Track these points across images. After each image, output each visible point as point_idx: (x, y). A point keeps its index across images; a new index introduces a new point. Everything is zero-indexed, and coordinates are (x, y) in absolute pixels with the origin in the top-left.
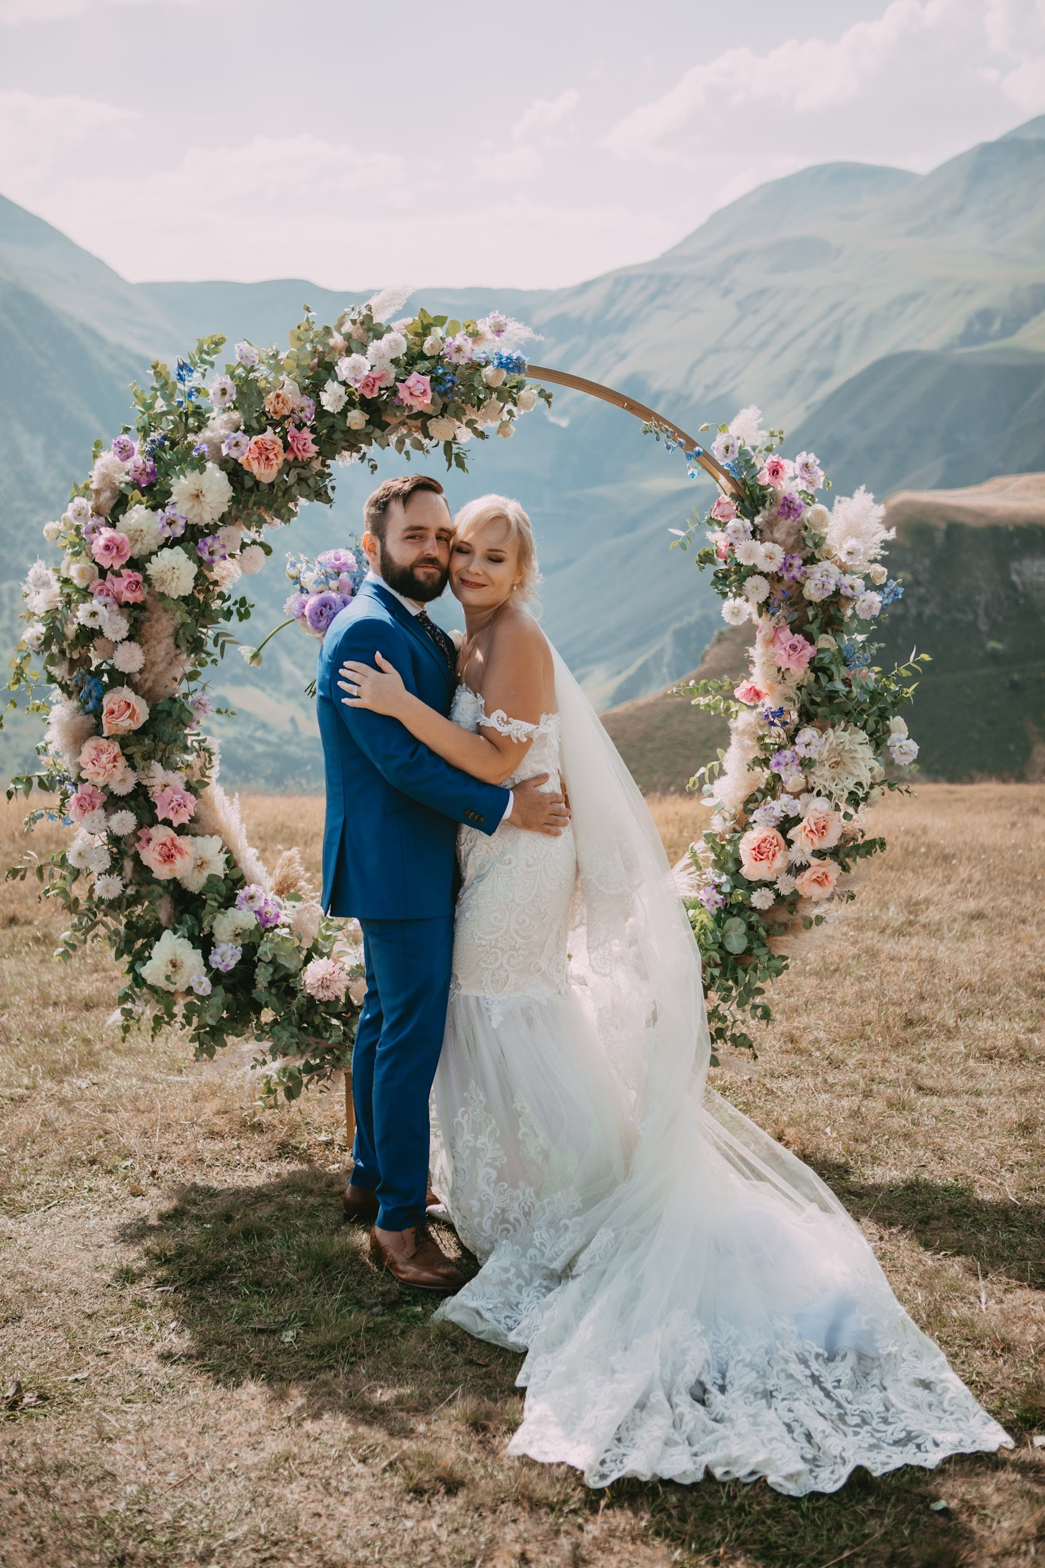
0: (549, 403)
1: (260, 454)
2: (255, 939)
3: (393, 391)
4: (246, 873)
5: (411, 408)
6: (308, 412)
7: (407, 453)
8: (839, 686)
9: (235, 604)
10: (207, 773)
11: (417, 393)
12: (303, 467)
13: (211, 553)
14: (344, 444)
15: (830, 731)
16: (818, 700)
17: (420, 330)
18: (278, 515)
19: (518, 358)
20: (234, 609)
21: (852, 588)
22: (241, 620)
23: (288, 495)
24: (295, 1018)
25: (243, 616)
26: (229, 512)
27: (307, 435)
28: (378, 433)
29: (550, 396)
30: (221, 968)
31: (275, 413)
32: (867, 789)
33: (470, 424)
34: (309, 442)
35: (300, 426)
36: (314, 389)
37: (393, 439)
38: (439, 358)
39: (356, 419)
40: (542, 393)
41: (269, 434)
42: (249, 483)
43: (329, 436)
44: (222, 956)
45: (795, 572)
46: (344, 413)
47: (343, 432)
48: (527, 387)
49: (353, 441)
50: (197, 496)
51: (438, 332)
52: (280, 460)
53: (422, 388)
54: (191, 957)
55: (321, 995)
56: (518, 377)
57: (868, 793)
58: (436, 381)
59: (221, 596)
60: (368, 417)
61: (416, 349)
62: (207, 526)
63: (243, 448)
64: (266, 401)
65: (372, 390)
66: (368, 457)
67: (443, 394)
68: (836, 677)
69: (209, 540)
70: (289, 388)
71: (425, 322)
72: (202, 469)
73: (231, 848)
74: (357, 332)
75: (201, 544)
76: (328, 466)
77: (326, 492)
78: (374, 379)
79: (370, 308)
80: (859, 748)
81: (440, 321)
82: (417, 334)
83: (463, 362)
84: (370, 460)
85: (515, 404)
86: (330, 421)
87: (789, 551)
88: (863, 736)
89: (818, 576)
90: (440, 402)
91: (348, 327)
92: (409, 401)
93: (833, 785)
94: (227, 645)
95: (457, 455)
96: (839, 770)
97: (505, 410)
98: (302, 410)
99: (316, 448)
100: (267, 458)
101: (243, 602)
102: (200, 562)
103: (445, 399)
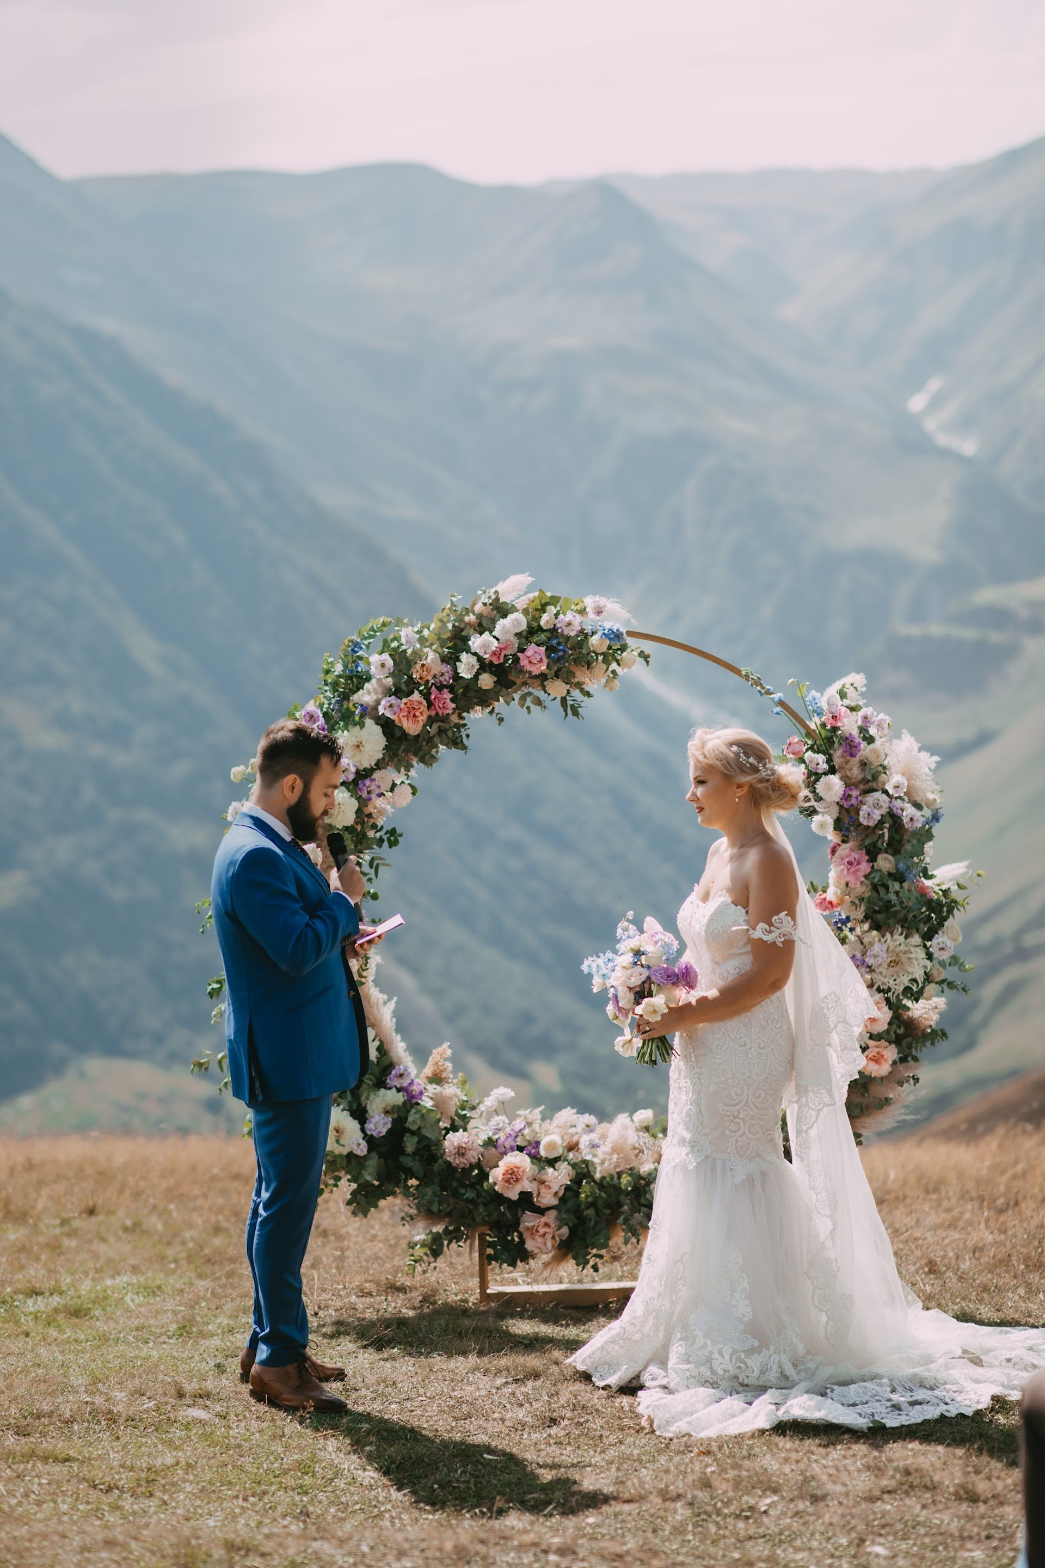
0: (647, 662)
1: (409, 712)
2: (403, 1115)
3: (516, 660)
4: (395, 1060)
5: (530, 672)
6: (446, 677)
7: (528, 708)
8: (893, 897)
9: (386, 833)
10: (364, 974)
11: (535, 661)
12: (443, 721)
13: (369, 792)
14: (475, 700)
15: (888, 935)
16: (877, 908)
17: (539, 607)
18: (422, 760)
19: (618, 629)
20: (385, 837)
22: (390, 847)
23: (432, 744)
24: (437, 1180)
25: (393, 844)
26: (383, 759)
27: (447, 695)
28: (504, 690)
29: (648, 656)
30: (375, 1134)
31: (421, 678)
32: (921, 985)
33: (578, 685)
34: (448, 701)
35: (440, 688)
36: (451, 659)
37: (517, 696)
38: (554, 630)
39: (487, 681)
40: (642, 654)
41: (416, 696)
42: (398, 734)
43: (464, 694)
44: (375, 1125)
45: (853, 801)
46: (476, 676)
47: (476, 691)
48: (629, 650)
49: (485, 699)
50: (358, 746)
51: (552, 610)
52: (425, 717)
53: (538, 658)
54: (351, 1126)
55: (457, 1162)
57: (923, 988)
58: (550, 650)
59: (374, 826)
60: (495, 679)
61: (535, 624)
62: (365, 770)
63: (395, 709)
64: (413, 670)
65: (499, 658)
66: (496, 710)
67: (557, 661)
68: (890, 889)
69: (368, 782)
70: (431, 656)
71: (543, 602)
72: (362, 725)
73: (383, 1039)
74: (486, 611)
75: (361, 786)
76: (463, 718)
77: (462, 741)
78: (501, 649)
79: (496, 592)
80: (913, 949)
81: (554, 600)
82: (535, 612)
83: (573, 634)
84: (497, 714)
85: (619, 665)
86: (464, 683)
87: (849, 784)
88: (916, 939)
89: (871, 804)
90: (554, 667)
91: (478, 608)
92: (528, 667)
93: (891, 981)
94: (380, 867)
95: (572, 706)
96: (897, 968)
97: (611, 669)
98: (442, 674)
99: (454, 705)
100: (415, 716)
101: (393, 832)
102: (359, 799)
103: (558, 665)
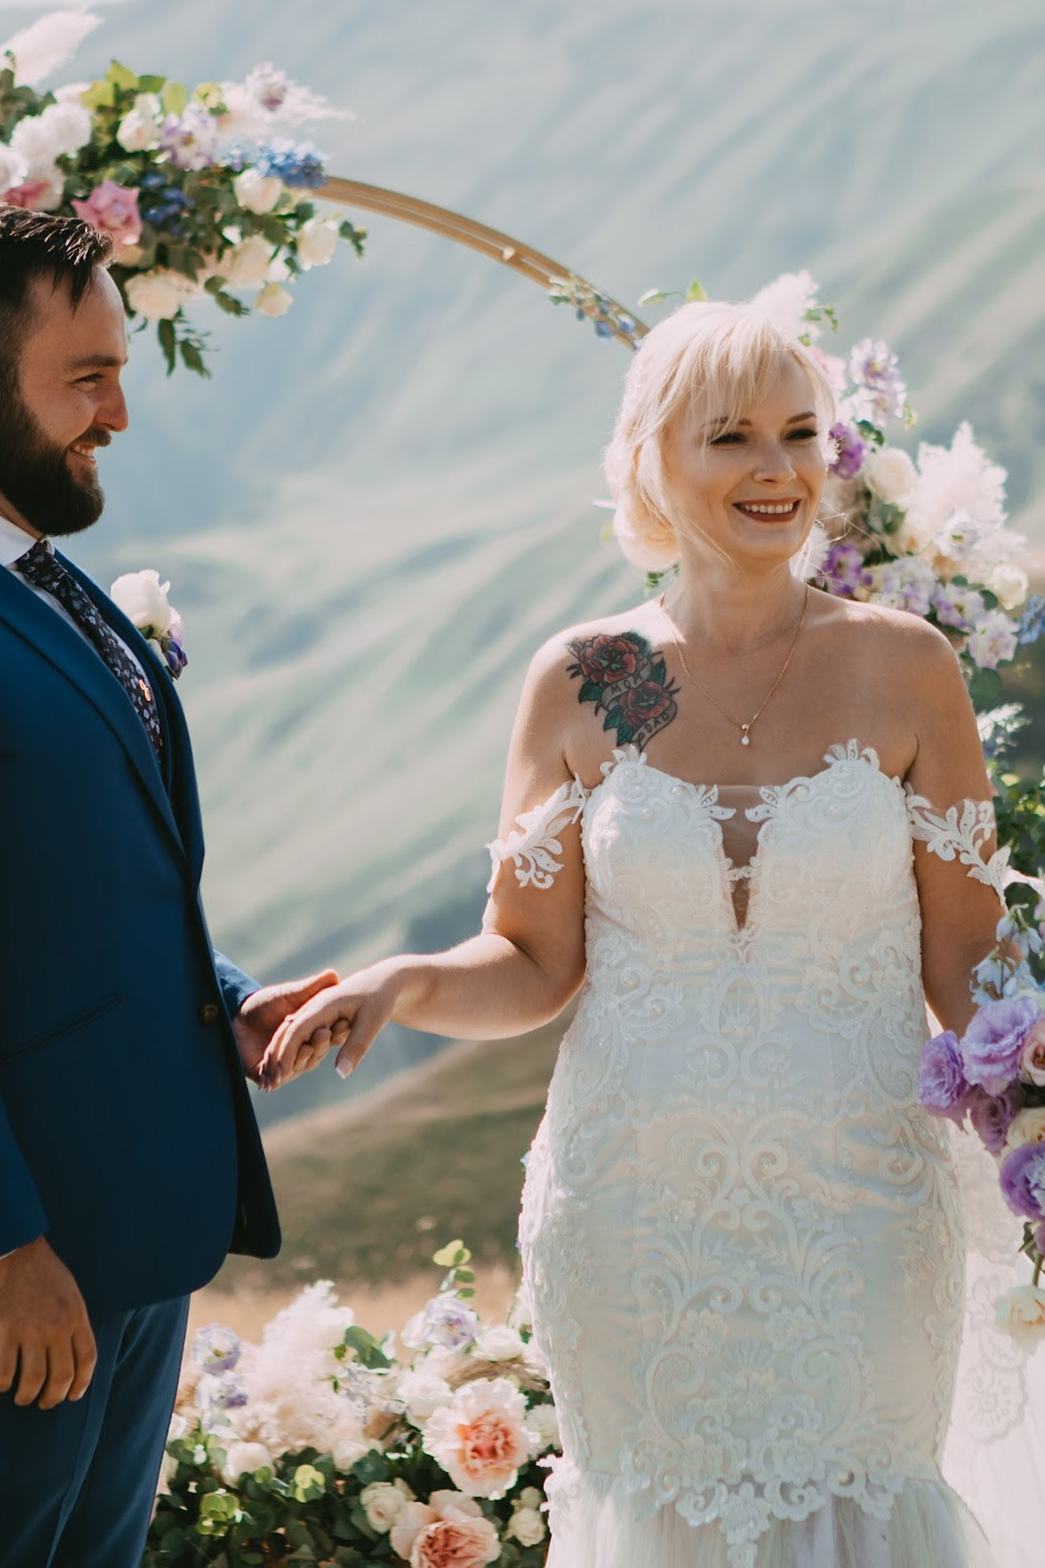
0: (359, 248)
11: (113, 221)
17: (109, 101)
19: (308, 158)
21: (961, 609)
29: (361, 235)
33: (212, 285)
40: (345, 229)
48: (317, 218)
51: (148, 105)
53: (122, 213)
56: (301, 195)
58: (147, 199)
61: (106, 140)
67: (160, 226)
71: (120, 87)
78: (24, 195)
81: (150, 83)
82: (101, 109)
83: (196, 164)
85: (296, 250)
87: (839, 541)
89: (896, 583)
90: (155, 240)
95: (186, 344)
97: (278, 258)
103: (165, 237)
